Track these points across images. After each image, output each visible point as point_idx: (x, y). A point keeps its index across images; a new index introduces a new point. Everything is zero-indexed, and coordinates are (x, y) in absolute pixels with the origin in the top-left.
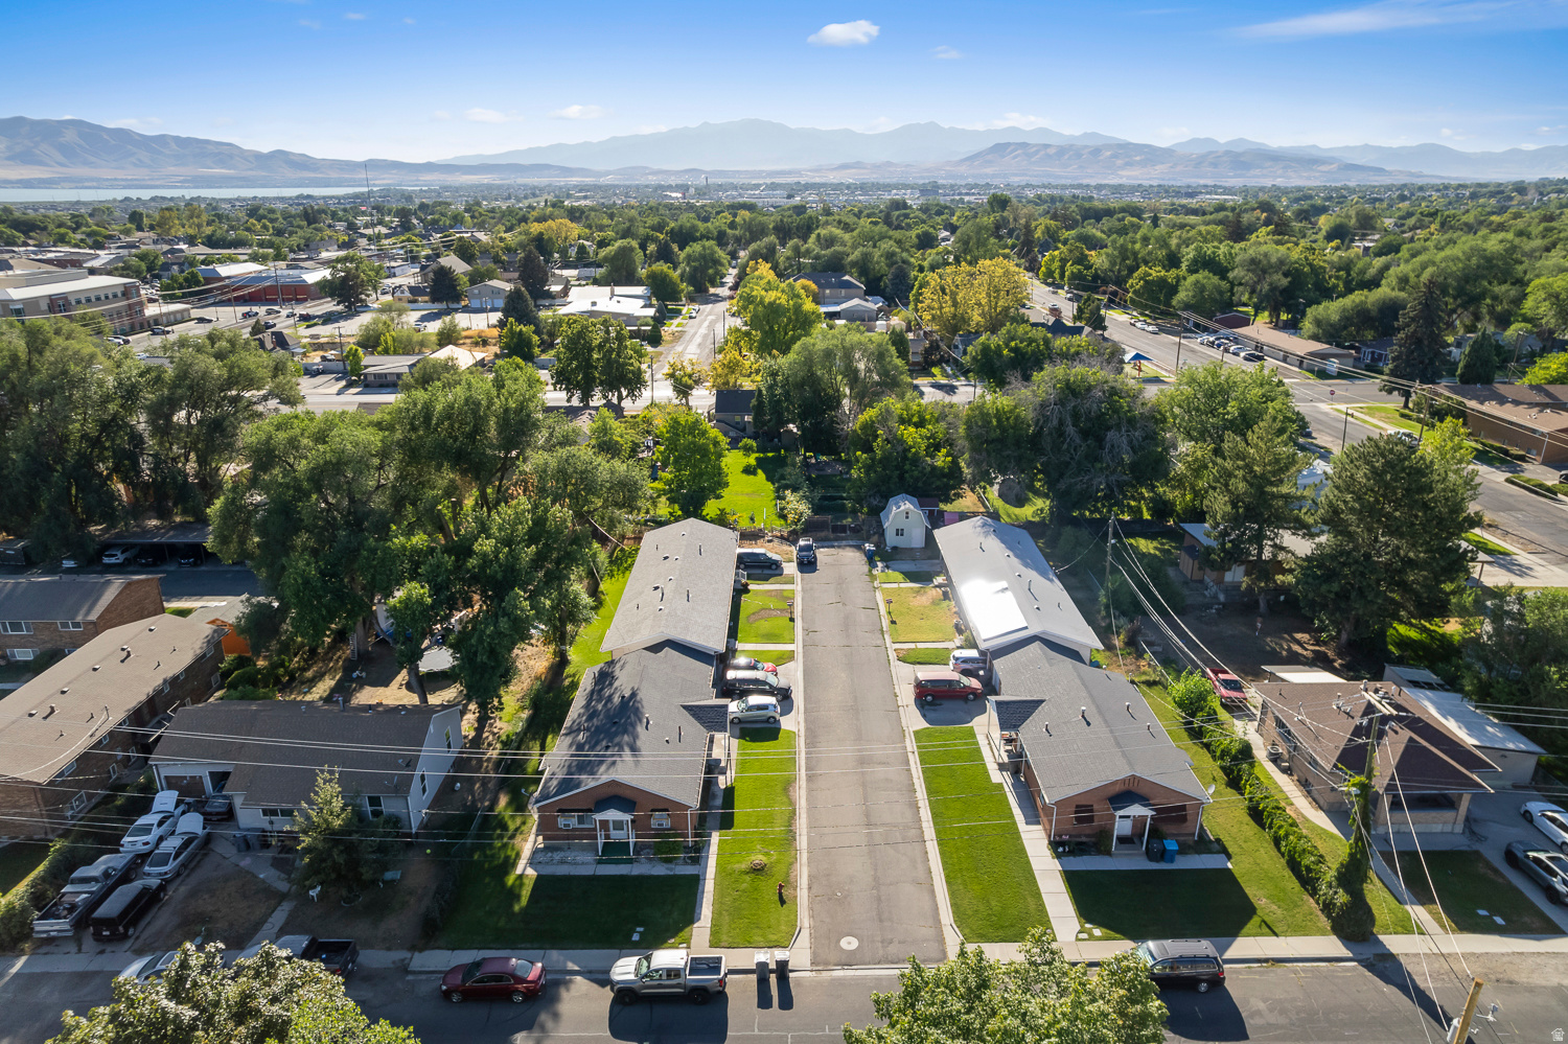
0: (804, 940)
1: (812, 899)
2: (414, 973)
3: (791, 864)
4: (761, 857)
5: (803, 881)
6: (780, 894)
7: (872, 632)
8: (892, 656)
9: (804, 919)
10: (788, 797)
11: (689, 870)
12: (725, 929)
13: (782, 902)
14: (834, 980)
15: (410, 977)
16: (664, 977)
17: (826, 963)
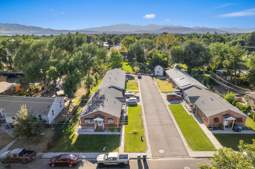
0: (149, 150)
1: (150, 140)
2: (43, 158)
3: (144, 132)
4: (136, 130)
5: (147, 136)
6: (142, 139)
7: (155, 88)
8: (160, 92)
9: (148, 145)
10: (141, 118)
11: (118, 133)
12: (128, 148)
13: (142, 141)
14: (159, 161)
15: (42, 160)
16: (112, 160)
17: (156, 157)
